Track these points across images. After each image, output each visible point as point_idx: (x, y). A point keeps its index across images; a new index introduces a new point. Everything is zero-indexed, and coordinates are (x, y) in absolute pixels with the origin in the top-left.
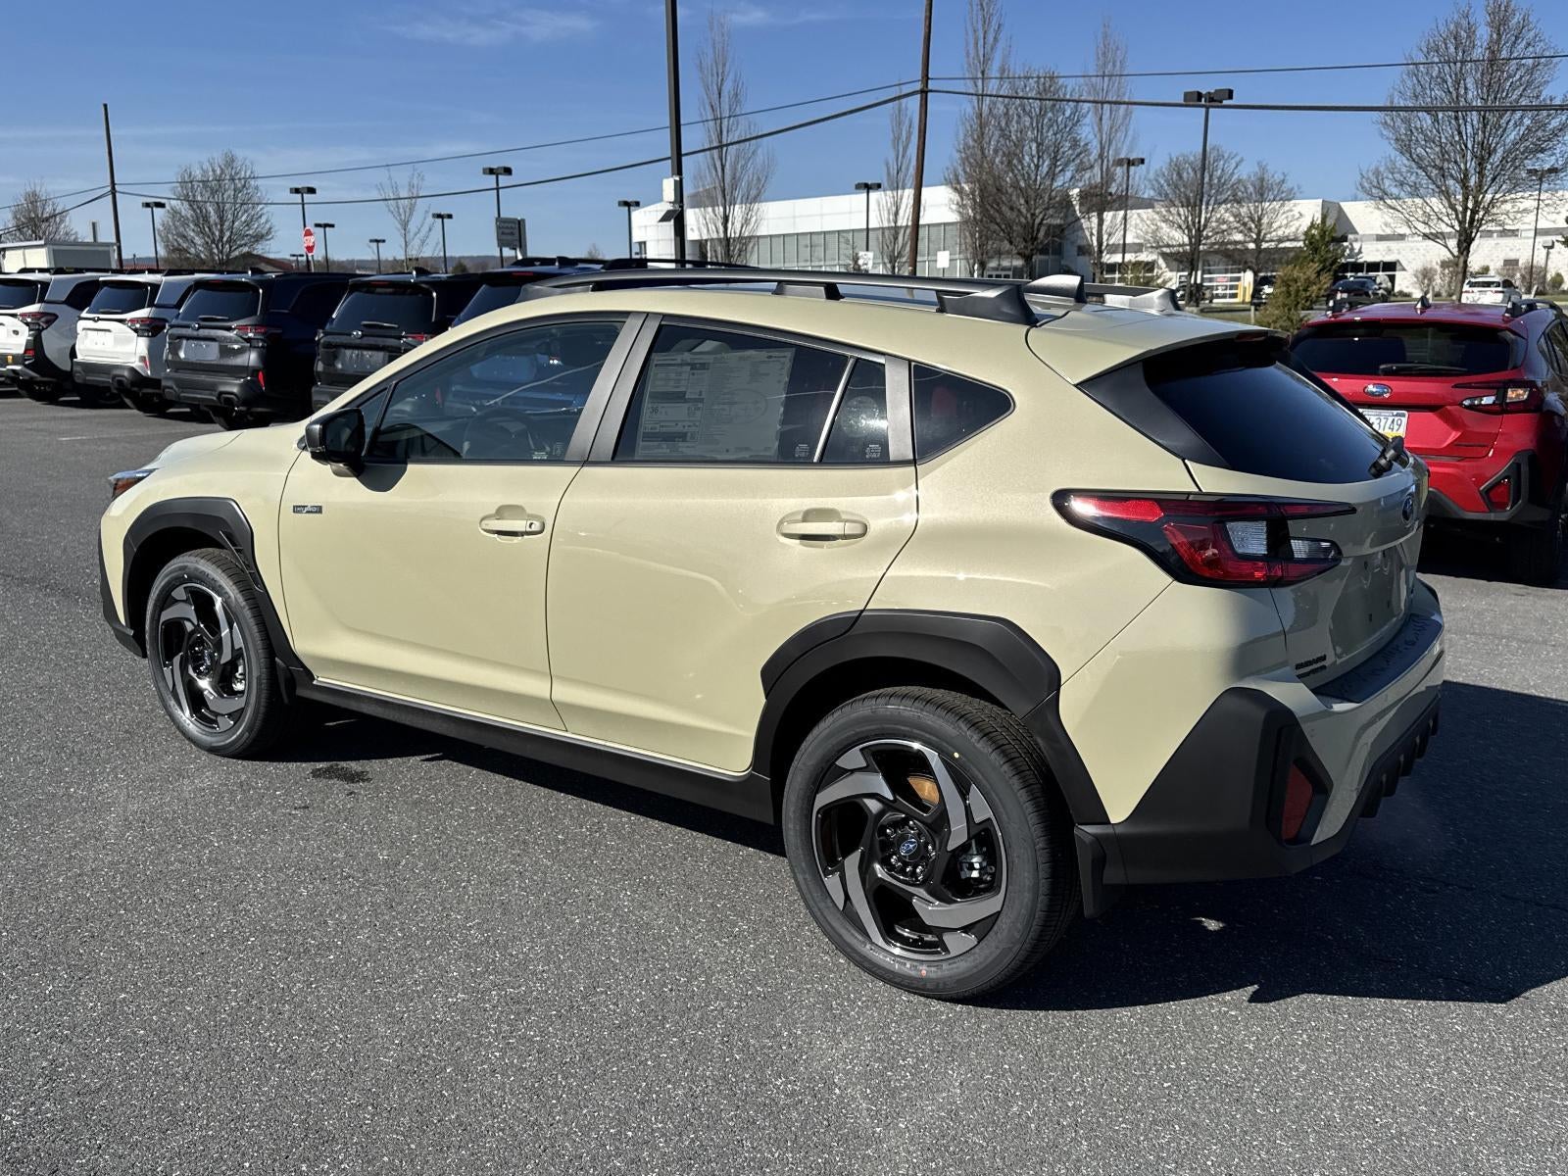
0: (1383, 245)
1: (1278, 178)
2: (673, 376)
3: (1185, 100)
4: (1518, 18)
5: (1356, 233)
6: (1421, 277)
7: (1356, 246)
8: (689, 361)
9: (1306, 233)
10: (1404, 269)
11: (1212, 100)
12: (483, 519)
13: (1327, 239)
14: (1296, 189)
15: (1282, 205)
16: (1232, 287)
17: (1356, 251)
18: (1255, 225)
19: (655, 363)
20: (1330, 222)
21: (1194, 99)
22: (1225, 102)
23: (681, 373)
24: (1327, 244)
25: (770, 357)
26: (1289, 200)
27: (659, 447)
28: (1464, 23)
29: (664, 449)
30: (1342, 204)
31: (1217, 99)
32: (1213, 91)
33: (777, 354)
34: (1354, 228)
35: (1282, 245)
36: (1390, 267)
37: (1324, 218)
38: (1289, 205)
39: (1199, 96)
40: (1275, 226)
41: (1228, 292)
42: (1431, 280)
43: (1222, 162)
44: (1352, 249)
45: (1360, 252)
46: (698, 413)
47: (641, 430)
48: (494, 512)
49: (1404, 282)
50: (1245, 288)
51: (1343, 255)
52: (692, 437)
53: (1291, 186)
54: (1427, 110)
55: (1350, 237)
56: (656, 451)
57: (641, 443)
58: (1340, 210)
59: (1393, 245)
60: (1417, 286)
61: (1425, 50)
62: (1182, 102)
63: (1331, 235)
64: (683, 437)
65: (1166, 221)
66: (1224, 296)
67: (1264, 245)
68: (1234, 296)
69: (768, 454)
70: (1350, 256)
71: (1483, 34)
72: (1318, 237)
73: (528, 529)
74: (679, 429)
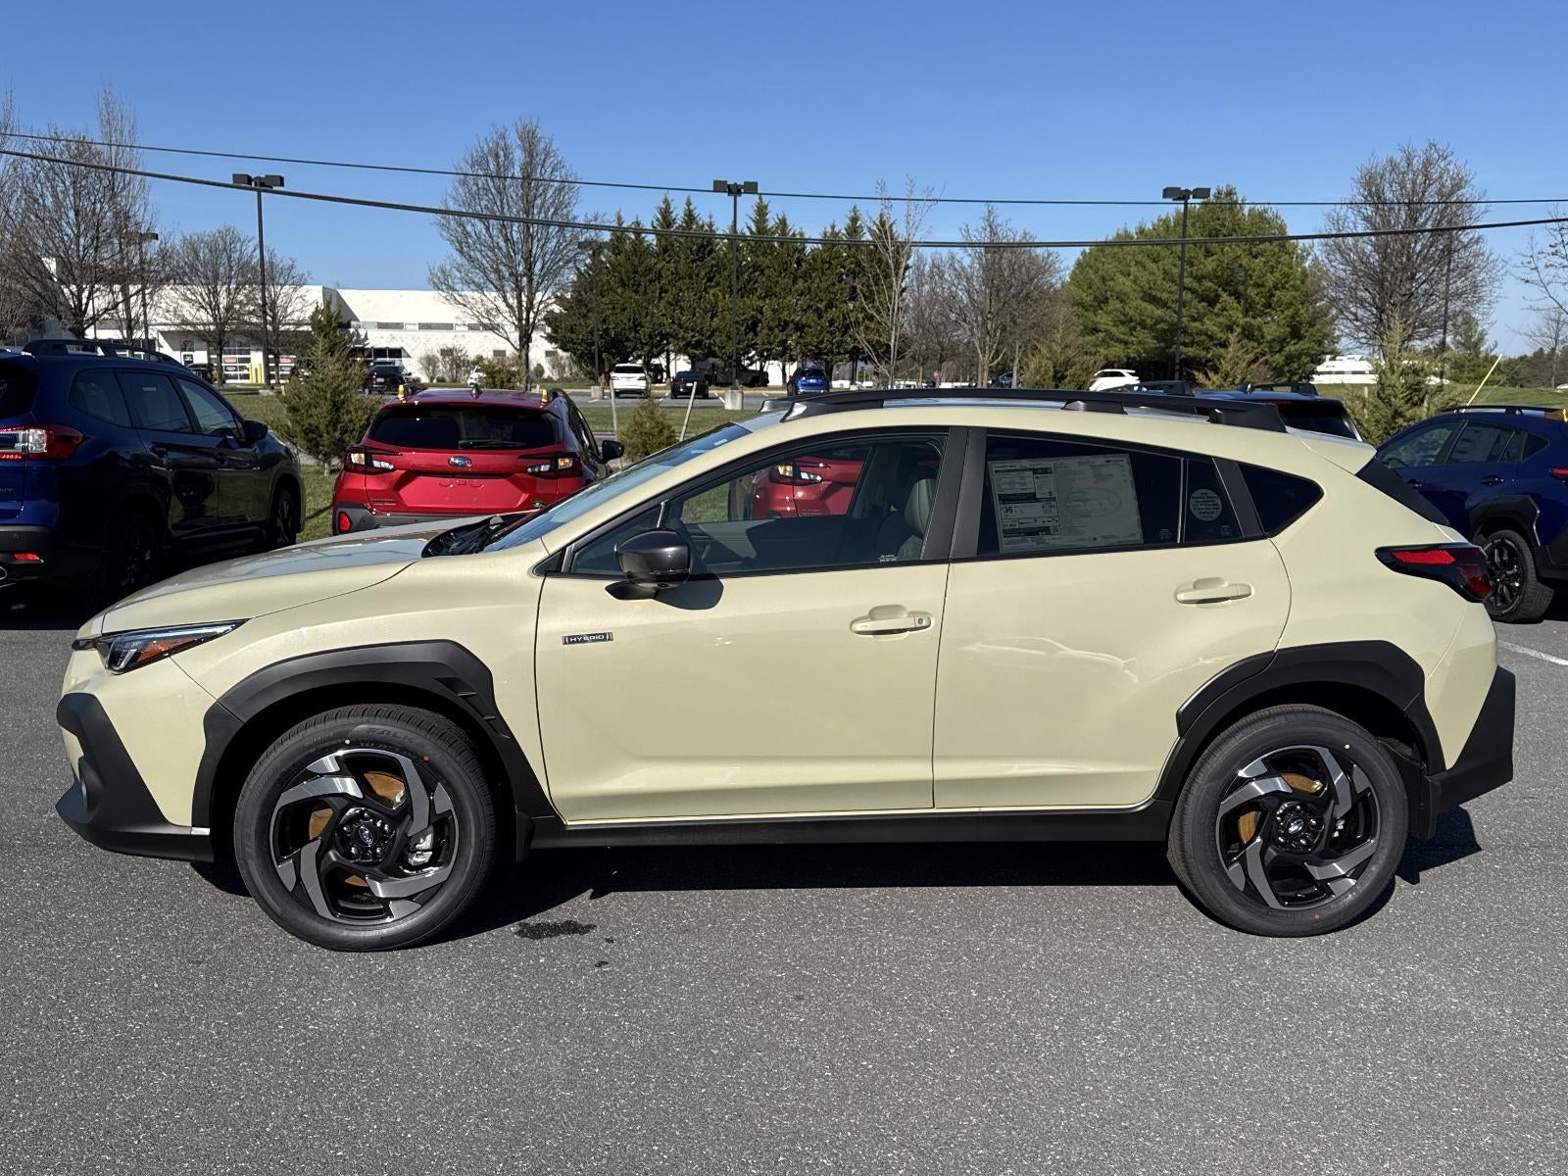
0: (386, 333)
1: (287, 262)
2: (1017, 480)
3: (234, 182)
4: (542, 146)
5: (357, 320)
6: (426, 365)
7: (362, 332)
8: (1029, 467)
9: (312, 318)
10: (409, 356)
11: (262, 185)
12: (853, 622)
13: (333, 325)
14: (306, 275)
15: (295, 290)
16: (242, 368)
17: (363, 337)
18: (268, 307)
19: (994, 470)
20: (333, 308)
21: (243, 181)
22: (275, 188)
23: (1024, 478)
24: (335, 329)
25: (1108, 461)
26: (301, 286)
27: (1022, 541)
28: (502, 143)
29: (1030, 543)
30: (340, 291)
31: (266, 185)
32: (263, 176)
33: (1114, 459)
34: (355, 316)
35: (301, 329)
36: (397, 353)
37: (328, 304)
38: (302, 290)
39: (249, 180)
40: (289, 310)
41: (238, 373)
42: (435, 367)
43: (239, 245)
44: (358, 335)
45: (366, 338)
46: (1054, 510)
47: (1000, 529)
48: (866, 613)
49: (412, 367)
50: (256, 370)
51: (351, 341)
52: (1056, 530)
53: (301, 272)
54: (480, 217)
55: (353, 323)
56: (1021, 544)
57: (1004, 539)
58: (339, 297)
59: (396, 333)
60: (423, 371)
61: (470, 162)
62: (231, 183)
63: (335, 322)
64: (1047, 530)
65: (187, 299)
66: (235, 377)
67: (282, 328)
68: (247, 377)
69: (1132, 538)
70: (358, 342)
71: (519, 156)
72: (325, 323)
73: (918, 625)
74: (1039, 524)
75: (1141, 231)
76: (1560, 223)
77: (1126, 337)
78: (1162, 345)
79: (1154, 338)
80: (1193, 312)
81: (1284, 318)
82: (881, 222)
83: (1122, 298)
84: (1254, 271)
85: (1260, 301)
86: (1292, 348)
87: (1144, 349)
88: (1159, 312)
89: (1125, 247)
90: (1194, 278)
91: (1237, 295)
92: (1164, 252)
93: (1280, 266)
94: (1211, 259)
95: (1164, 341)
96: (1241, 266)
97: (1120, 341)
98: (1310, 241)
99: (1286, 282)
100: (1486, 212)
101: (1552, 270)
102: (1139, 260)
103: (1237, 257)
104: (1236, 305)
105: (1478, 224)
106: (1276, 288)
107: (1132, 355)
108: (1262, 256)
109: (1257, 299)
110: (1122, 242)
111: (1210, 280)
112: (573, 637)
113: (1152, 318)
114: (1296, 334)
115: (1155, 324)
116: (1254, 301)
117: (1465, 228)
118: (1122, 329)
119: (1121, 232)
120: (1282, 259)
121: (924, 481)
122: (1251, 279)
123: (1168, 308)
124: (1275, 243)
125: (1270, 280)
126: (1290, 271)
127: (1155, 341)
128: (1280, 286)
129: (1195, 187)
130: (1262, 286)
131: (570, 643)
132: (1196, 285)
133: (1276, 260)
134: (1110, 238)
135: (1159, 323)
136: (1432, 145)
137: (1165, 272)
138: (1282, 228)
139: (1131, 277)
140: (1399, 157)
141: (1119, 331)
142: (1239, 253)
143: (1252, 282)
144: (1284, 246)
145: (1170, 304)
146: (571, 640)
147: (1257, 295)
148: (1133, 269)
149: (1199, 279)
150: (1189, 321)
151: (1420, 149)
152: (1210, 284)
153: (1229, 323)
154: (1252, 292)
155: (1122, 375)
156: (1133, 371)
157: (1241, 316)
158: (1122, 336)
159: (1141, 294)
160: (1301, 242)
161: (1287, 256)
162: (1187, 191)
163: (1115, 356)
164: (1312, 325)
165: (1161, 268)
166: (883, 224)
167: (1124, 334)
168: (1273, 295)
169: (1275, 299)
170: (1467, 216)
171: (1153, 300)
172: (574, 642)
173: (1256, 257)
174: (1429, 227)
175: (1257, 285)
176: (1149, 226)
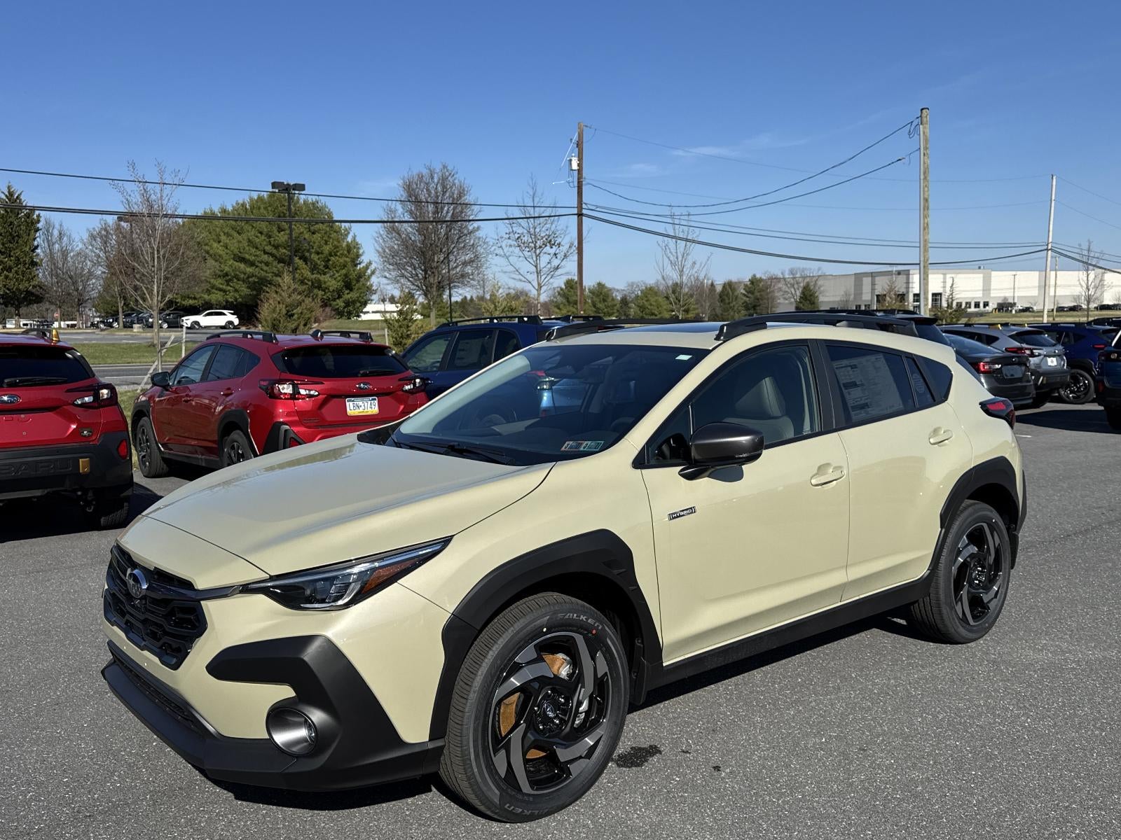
75: (224, 211)
76: (511, 221)
77: (224, 287)
78: (255, 293)
79: (248, 287)
80: (275, 270)
81: (339, 276)
82: (9, 192)
83: (217, 258)
84: (314, 243)
85: (321, 264)
86: (348, 296)
87: (240, 295)
88: (249, 270)
89: (213, 221)
90: (273, 246)
91: (305, 259)
92: (247, 227)
93: (331, 240)
94: (282, 233)
95: (255, 289)
96: (305, 239)
97: (220, 290)
98: (349, 224)
99: (337, 252)
100: (480, 211)
101: (511, 249)
102: (226, 231)
103: (301, 233)
104: (305, 266)
105: (477, 218)
106: (331, 255)
107: (230, 300)
108: (318, 233)
109: (319, 262)
110: (209, 218)
111: (285, 248)
112: (674, 514)
113: (245, 274)
114: (349, 286)
115: (248, 277)
116: (317, 264)
117: (470, 221)
118: (220, 281)
119: (208, 211)
120: (332, 236)
121: (767, 379)
122: (313, 248)
123: (257, 266)
124: (326, 224)
125: (327, 249)
126: (339, 245)
127: (249, 290)
128: (333, 254)
129: (294, 183)
130: (322, 253)
131: (673, 518)
132: (274, 251)
133: (328, 236)
134: (199, 214)
135: (251, 277)
136: (445, 167)
137: (249, 241)
138: (329, 214)
139: (221, 244)
140: (425, 172)
141: (218, 282)
142: (302, 230)
143: (313, 251)
144: (332, 227)
145: (257, 264)
146: (674, 516)
147: (319, 259)
148: (223, 238)
149: (277, 247)
150: (272, 277)
151: (438, 168)
152: (284, 251)
153: (301, 278)
154: (315, 257)
155: (224, 314)
156: (232, 312)
157: (309, 273)
158: (221, 286)
159: (232, 256)
160: (343, 224)
161: (335, 234)
162: (288, 185)
163: (216, 301)
164: (358, 281)
165: (246, 238)
166: (11, 194)
167: (221, 284)
168: (329, 260)
169: (331, 262)
170: (471, 213)
171: (243, 260)
172: (675, 518)
173: (314, 233)
174: (448, 219)
175: (318, 253)
176: (230, 208)
